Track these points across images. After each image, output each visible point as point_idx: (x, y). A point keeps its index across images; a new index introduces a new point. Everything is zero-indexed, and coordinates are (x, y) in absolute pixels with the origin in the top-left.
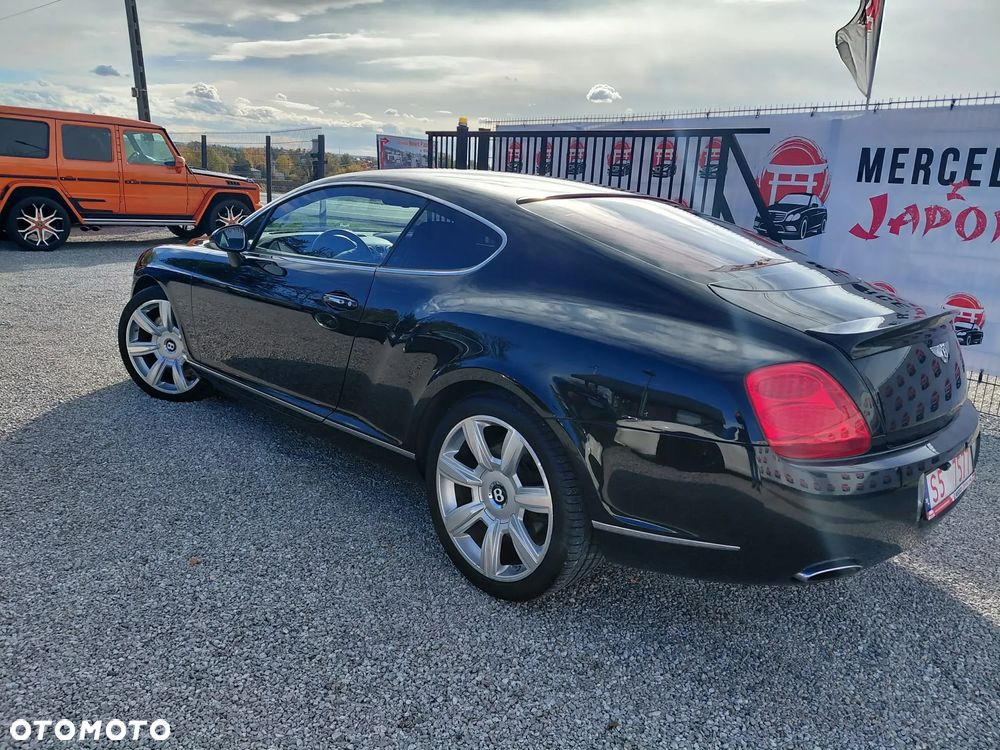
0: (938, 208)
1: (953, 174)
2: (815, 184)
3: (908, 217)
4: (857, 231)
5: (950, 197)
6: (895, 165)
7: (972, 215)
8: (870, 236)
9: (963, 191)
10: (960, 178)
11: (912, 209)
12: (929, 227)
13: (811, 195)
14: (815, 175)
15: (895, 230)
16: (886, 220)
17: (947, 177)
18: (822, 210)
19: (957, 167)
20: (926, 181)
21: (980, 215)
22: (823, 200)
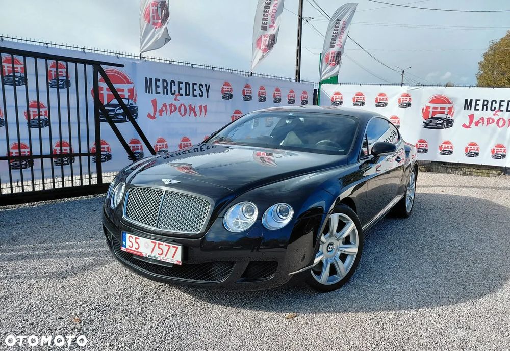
0: (172, 104)
1: (175, 91)
2: (129, 94)
3: (164, 109)
4: (149, 116)
5: (176, 100)
6: (157, 86)
7: (182, 106)
8: (153, 118)
9: (179, 97)
10: (177, 93)
11: (165, 105)
12: (171, 112)
13: (128, 99)
14: (128, 89)
15: (161, 115)
16: (157, 111)
17: (173, 92)
18: (135, 107)
19: (175, 88)
20: (167, 94)
21: (185, 107)
22: (135, 101)
